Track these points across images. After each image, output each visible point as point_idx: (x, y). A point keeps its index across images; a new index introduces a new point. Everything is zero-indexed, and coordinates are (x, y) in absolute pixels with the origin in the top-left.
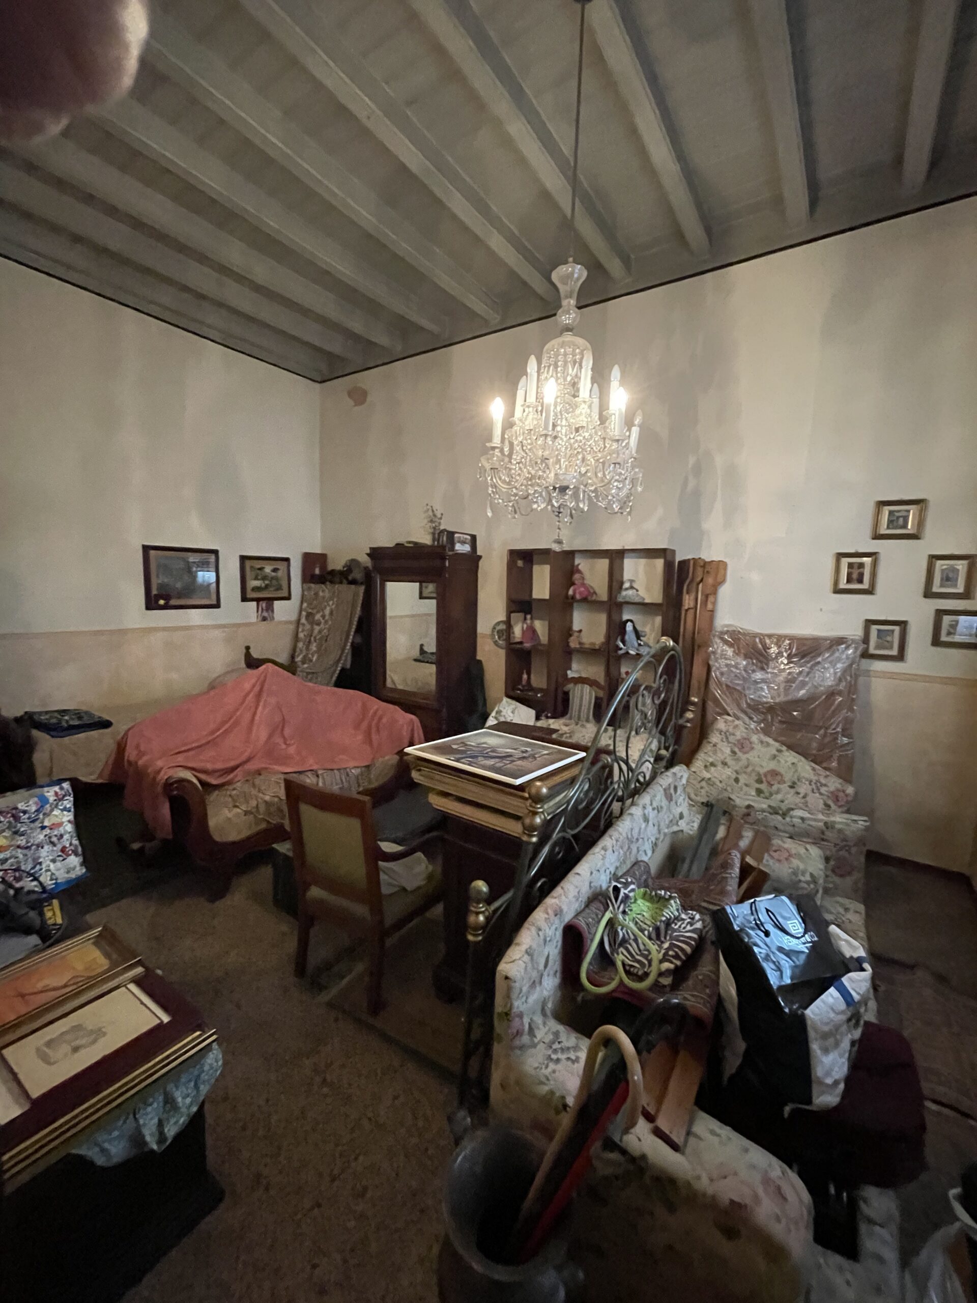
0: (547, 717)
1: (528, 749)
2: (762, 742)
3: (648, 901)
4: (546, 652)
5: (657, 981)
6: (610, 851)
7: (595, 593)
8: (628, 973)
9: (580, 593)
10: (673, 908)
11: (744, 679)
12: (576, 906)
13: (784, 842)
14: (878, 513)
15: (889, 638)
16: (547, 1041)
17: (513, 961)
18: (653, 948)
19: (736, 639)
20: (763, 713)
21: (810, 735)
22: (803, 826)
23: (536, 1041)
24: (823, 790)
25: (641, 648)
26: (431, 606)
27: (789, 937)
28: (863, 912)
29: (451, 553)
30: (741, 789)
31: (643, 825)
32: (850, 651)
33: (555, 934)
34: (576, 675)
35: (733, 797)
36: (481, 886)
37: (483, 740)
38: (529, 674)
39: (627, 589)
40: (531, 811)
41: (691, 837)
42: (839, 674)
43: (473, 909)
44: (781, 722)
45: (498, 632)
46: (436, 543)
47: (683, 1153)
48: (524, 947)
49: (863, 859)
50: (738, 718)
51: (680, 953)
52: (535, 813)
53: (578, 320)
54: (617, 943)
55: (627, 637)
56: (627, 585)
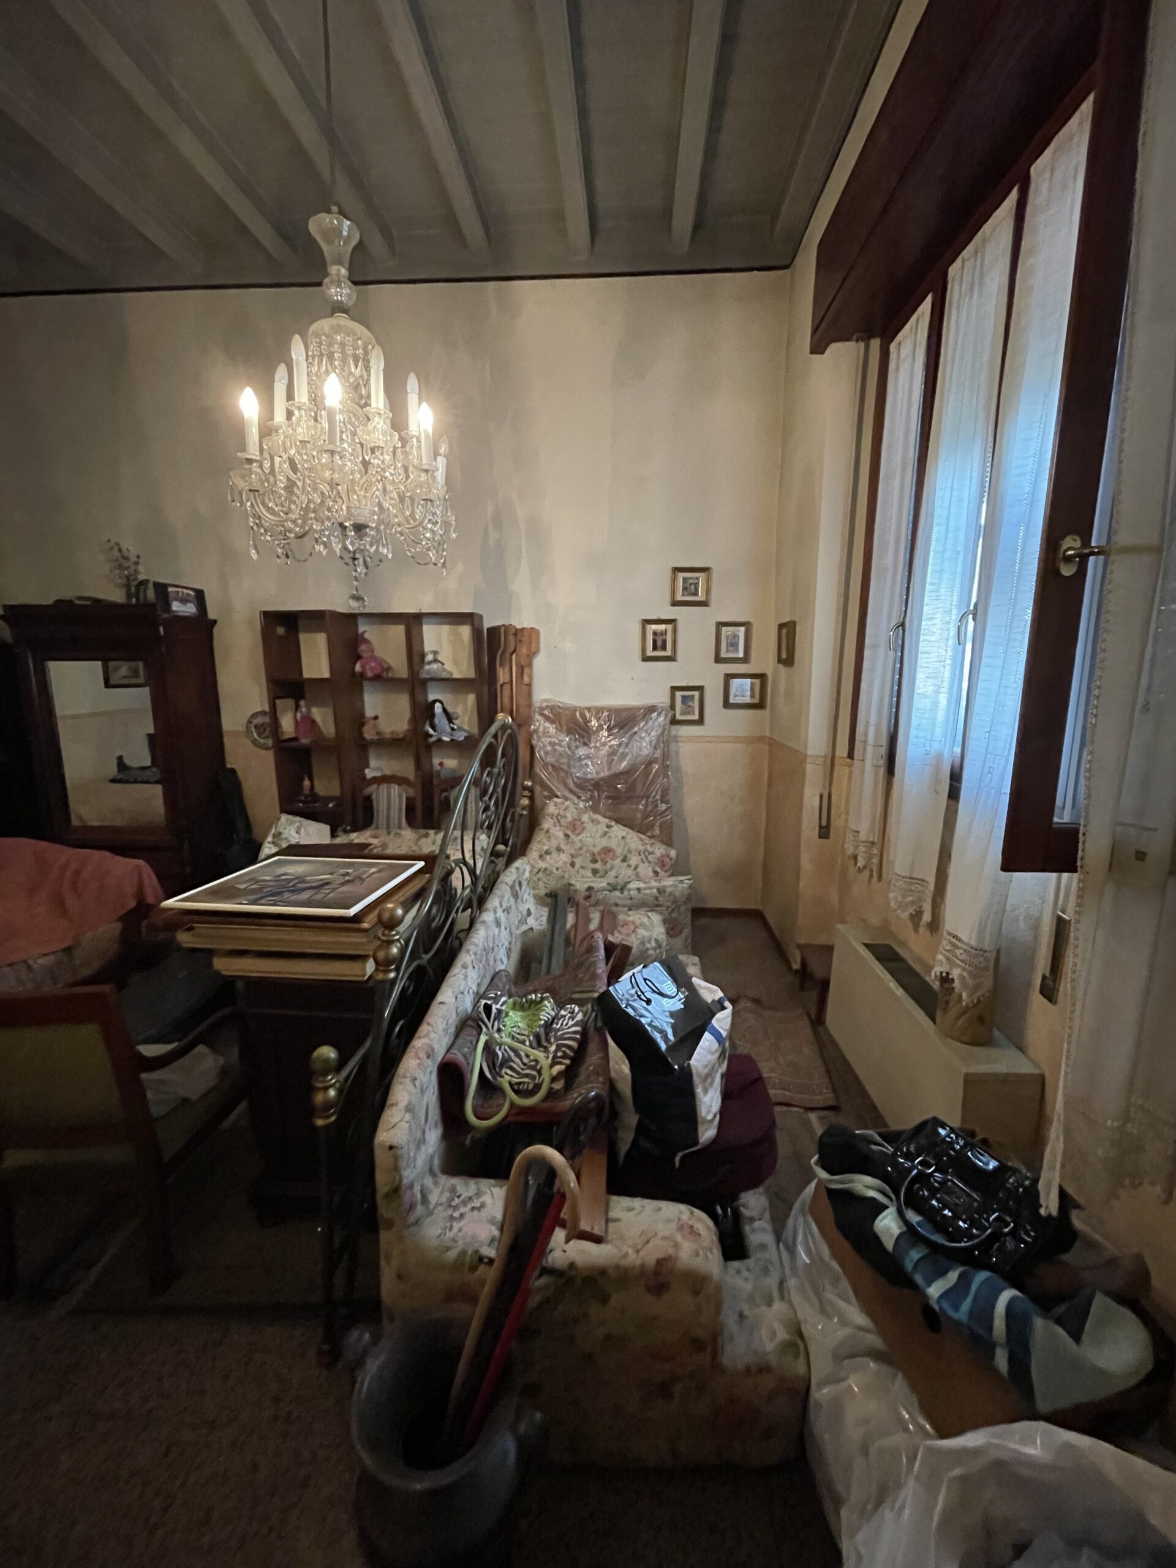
0: (346, 832)
1: (350, 871)
2: (593, 821)
3: (519, 1011)
4: (333, 749)
5: (551, 1089)
6: (471, 968)
7: (389, 669)
8: (516, 1092)
9: (372, 669)
10: (548, 1009)
11: (569, 757)
12: (446, 1041)
13: (628, 916)
14: (674, 580)
15: (690, 704)
16: (444, 1199)
17: (393, 1127)
18: (539, 1054)
19: (557, 715)
20: (589, 790)
21: (634, 807)
22: (640, 896)
23: (431, 1207)
24: (650, 858)
25: (455, 733)
26: (141, 698)
27: (666, 999)
28: (699, 963)
29: (166, 615)
30: (578, 872)
31: (497, 931)
32: (661, 719)
33: (429, 1079)
34: (378, 774)
35: (573, 882)
36: (328, 1052)
37: (283, 870)
38: (311, 780)
39: (430, 663)
40: (383, 941)
41: (542, 934)
42: (654, 742)
43: (319, 1085)
44: (608, 797)
45: (256, 727)
46: (134, 600)
47: (607, 1242)
48: (403, 1104)
49: (689, 916)
50: (566, 799)
51: (568, 1051)
52: (390, 943)
53: (354, 298)
54: (498, 1064)
55: (436, 721)
56: (430, 657)
